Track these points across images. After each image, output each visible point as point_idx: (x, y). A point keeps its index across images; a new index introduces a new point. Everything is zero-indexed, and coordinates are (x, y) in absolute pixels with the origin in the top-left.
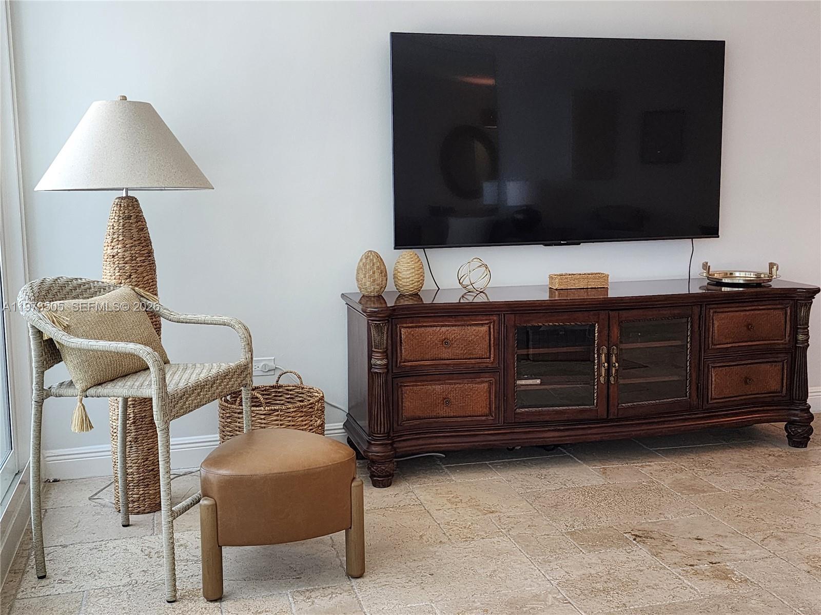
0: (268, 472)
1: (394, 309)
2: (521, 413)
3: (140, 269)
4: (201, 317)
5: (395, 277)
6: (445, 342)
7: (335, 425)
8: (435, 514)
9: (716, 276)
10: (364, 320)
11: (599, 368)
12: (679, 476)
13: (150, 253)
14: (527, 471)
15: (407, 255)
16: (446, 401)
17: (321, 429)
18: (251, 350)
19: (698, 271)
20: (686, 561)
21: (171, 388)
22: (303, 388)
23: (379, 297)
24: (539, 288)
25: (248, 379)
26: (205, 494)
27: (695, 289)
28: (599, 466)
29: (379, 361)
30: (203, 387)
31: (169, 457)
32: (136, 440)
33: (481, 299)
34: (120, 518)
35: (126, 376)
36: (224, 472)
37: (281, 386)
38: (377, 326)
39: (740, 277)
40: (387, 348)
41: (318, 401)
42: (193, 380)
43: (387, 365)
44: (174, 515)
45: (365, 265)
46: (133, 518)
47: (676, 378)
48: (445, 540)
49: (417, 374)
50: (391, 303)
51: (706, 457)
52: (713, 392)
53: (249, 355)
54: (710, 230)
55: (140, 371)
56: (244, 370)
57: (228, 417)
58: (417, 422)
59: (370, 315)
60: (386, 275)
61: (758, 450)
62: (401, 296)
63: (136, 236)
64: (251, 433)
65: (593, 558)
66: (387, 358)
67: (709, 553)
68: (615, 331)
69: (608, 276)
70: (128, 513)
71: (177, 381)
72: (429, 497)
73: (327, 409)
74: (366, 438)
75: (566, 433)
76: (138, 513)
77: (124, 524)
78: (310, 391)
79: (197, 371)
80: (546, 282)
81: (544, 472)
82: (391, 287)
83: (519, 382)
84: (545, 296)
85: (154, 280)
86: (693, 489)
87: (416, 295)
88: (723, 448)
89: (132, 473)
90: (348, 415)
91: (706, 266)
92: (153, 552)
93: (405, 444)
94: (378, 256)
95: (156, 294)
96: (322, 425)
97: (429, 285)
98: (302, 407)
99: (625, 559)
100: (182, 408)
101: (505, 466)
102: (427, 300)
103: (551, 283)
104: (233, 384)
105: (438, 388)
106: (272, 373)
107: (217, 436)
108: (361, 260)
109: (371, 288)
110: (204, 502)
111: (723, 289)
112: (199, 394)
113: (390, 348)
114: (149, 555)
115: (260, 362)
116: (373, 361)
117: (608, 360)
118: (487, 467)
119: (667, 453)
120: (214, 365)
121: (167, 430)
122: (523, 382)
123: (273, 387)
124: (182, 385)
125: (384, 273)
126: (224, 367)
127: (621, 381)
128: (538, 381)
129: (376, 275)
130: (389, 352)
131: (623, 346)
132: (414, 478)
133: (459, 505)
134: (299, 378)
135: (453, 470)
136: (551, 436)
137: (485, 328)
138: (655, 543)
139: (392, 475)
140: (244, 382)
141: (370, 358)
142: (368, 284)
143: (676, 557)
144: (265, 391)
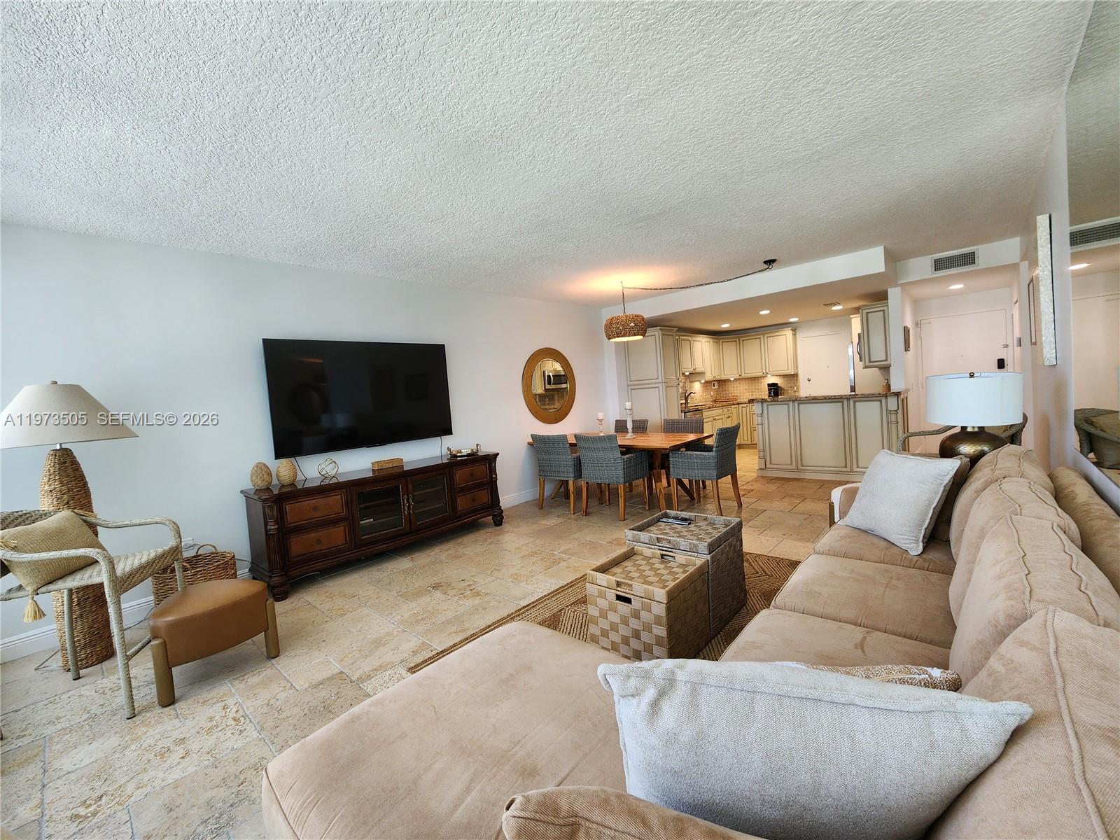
0: (205, 610)
1: (280, 495)
2: (365, 539)
3: (77, 497)
4: (137, 521)
5: (277, 476)
6: (315, 508)
7: (243, 571)
8: (320, 607)
9: (454, 453)
10: (260, 504)
11: (404, 507)
12: (450, 552)
13: (85, 484)
14: (370, 569)
15: (284, 463)
16: (319, 541)
17: (235, 576)
18: (180, 536)
19: (445, 452)
20: (459, 593)
21: (119, 572)
22: (217, 553)
23: (268, 489)
24: (367, 470)
25: (180, 555)
26: (155, 637)
27: (445, 461)
28: (409, 557)
29: (272, 527)
30: (145, 567)
31: (121, 620)
32: (81, 616)
33: (334, 481)
34: (70, 675)
35: (73, 573)
36: (169, 618)
37: (200, 555)
38: (270, 506)
39: (465, 452)
40: (277, 518)
41: (230, 559)
42: (137, 563)
43: (278, 528)
44: (129, 658)
45: (256, 471)
46: (82, 672)
47: (442, 504)
48: (328, 619)
49: (299, 530)
50: (276, 492)
51: (460, 540)
52: (459, 508)
53: (178, 540)
54: (448, 431)
55: (86, 567)
56: (176, 550)
57: (161, 584)
58: (301, 557)
59: (264, 501)
60: (271, 476)
61: (483, 532)
62: (283, 486)
63: (72, 475)
64: (184, 589)
65: (414, 604)
66: (277, 524)
67: (469, 585)
68: (410, 487)
69: (402, 460)
70: (78, 669)
71: (122, 568)
72: (314, 599)
73: (238, 563)
74: (268, 574)
75: (390, 544)
76: (86, 667)
77: (75, 678)
78: (223, 554)
79: (138, 557)
80: (370, 466)
81: (380, 567)
82: (275, 481)
83: (361, 522)
84: (370, 475)
85: (90, 503)
86: (457, 557)
87: (292, 484)
88: (467, 534)
89: (79, 640)
90: (252, 563)
91: (448, 449)
92: (107, 690)
93: (294, 572)
94: (265, 465)
95: (92, 512)
96: (235, 573)
97: (300, 477)
98: (219, 565)
99: (430, 600)
100: (130, 584)
101: (357, 569)
102: (299, 487)
103: (373, 467)
104: (169, 560)
105: (313, 535)
106: (192, 548)
107: (152, 598)
108: (253, 468)
109: (261, 484)
110: (154, 642)
111: (459, 459)
112: (142, 573)
113: (279, 517)
114: (104, 693)
115: (186, 540)
116: (269, 527)
117: (408, 502)
118: (347, 573)
119: (442, 542)
120: (151, 551)
121: (118, 603)
122: (363, 522)
123: (194, 557)
124: (128, 569)
125: (270, 475)
126: (160, 551)
127: (416, 512)
128: (372, 520)
129: (265, 477)
130: (279, 520)
131: (415, 494)
132: (302, 591)
133: (334, 598)
134: (215, 547)
135: (326, 579)
136: (382, 547)
137: (339, 496)
138: (443, 588)
139: (288, 592)
140: (176, 558)
141: (266, 525)
142: (259, 482)
143: (454, 592)
144: (189, 560)
